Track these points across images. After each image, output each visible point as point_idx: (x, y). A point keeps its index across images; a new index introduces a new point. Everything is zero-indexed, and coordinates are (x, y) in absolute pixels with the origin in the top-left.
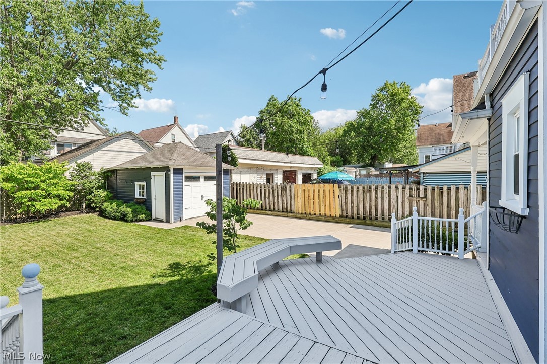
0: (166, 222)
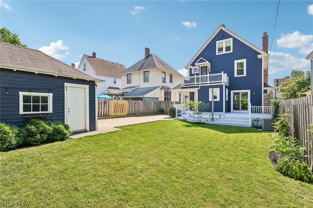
0: (90, 131)
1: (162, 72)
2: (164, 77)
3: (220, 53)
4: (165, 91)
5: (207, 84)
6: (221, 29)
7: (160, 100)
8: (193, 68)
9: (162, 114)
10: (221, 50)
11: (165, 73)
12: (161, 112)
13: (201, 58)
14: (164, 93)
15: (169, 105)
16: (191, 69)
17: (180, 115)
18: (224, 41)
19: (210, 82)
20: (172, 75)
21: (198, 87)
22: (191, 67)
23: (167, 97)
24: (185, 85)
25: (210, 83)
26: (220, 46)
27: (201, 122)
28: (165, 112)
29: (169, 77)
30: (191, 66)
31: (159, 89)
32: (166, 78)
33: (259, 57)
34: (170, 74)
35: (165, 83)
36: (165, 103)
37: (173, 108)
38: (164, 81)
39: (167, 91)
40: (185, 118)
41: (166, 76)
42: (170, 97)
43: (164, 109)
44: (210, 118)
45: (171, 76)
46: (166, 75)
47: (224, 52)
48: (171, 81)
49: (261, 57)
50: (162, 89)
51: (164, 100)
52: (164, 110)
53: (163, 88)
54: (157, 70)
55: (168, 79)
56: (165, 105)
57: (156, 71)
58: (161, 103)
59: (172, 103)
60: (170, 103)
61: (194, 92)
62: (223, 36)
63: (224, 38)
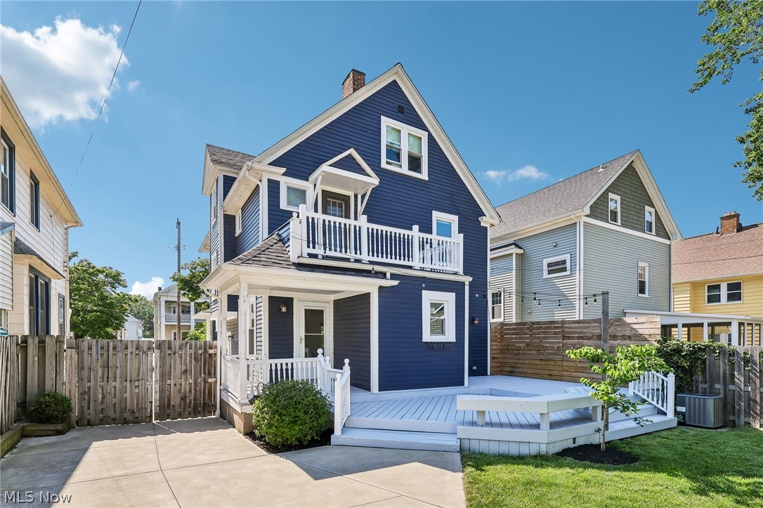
3: (390, 164)
4: (30, 268)
6: (395, 81)
8: (286, 182)
10: (394, 154)
13: (351, 150)
14: (27, 281)
16: (273, 185)
18: (405, 128)
20: (37, 184)
21: (384, 276)
22: (278, 173)
24: (312, 257)
26: (394, 142)
28: (74, 413)
29: (28, 190)
30: (281, 169)
32: (16, 183)
33: (484, 221)
34: (31, 172)
35: (13, 212)
36: (71, 353)
38: (7, 201)
39: (37, 275)
41: (16, 173)
42: (44, 313)
47: (404, 170)
49: (487, 222)
51: (27, 329)
56: (78, 366)
58: (33, 351)
59: (144, 352)
60: (129, 351)
61: (292, 299)
62: (401, 110)
63: (404, 117)
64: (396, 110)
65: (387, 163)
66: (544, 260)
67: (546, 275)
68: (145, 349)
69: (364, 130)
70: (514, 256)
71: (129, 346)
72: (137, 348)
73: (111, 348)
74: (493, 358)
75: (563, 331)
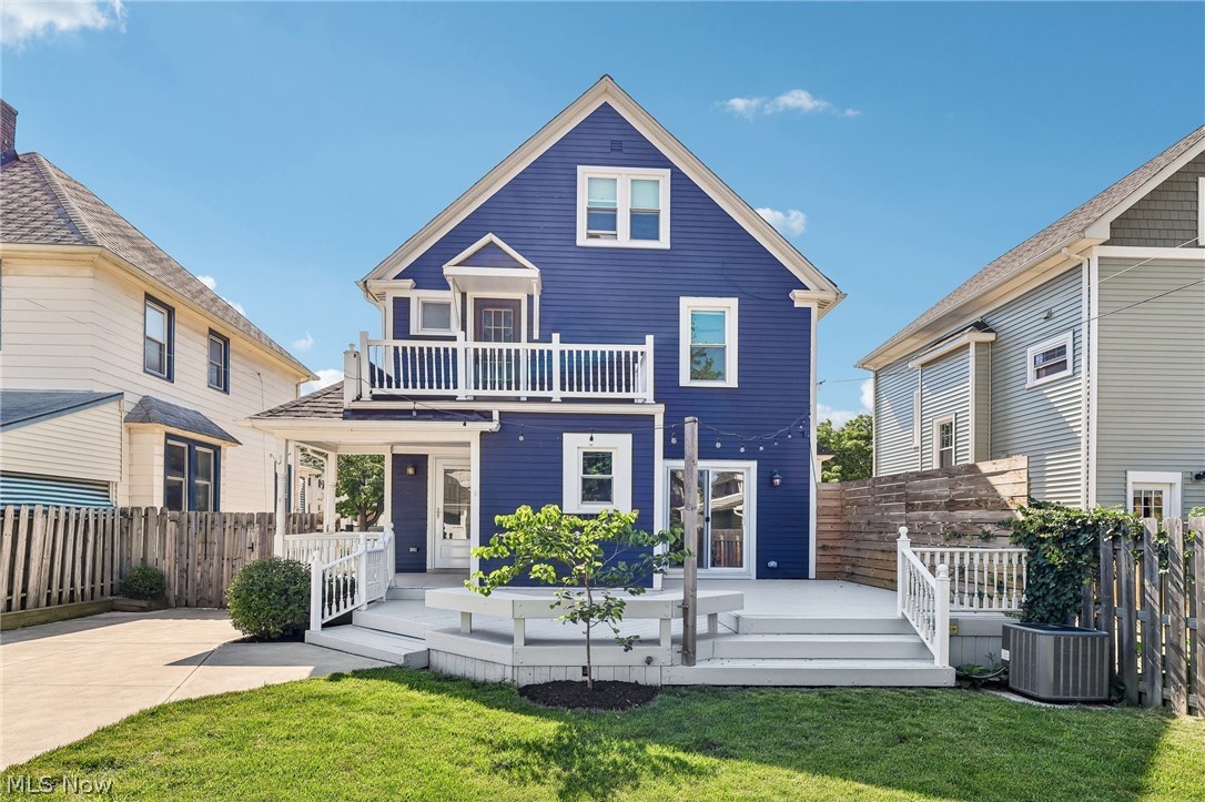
1: (148, 297)
2: (158, 333)
3: (597, 236)
4: (168, 436)
5: (548, 400)
6: (606, 105)
7: (121, 499)
8: (418, 297)
9: (145, 610)
10: (603, 219)
11: (171, 312)
12: (137, 595)
13: (490, 237)
14: (160, 450)
15: (215, 536)
16: (401, 306)
17: (346, 620)
18: (624, 175)
19: (567, 394)
20: (226, 341)
21: (487, 416)
22: (406, 288)
23: (185, 480)
24: (376, 398)
25: (565, 400)
26: (602, 200)
27: (594, 676)
28: (173, 592)
29: (206, 351)
30: (410, 282)
31: (109, 415)
32: (177, 347)
33: (799, 299)
34: (212, 332)
35: (170, 378)
36: (171, 526)
37: (268, 565)
38: (164, 367)
39: (192, 443)
40: (419, 647)
41: (177, 337)
42: (211, 485)
43: (167, 566)
44: (666, 643)
45: (220, 345)
46: (177, 327)
47: (623, 238)
48: (221, 381)
49: (807, 300)
50: (146, 419)
51: (158, 502)
52: (162, 576)
53: (145, 412)
54: (94, 266)
55: (193, 357)
56: (179, 540)
57: (88, 272)
58: (138, 523)
59: (243, 527)
60: (227, 525)
61: (426, 457)
62: (617, 146)
63: (623, 156)
64: (609, 150)
65: (590, 236)
66: (1030, 350)
67: (1032, 381)
68: (244, 523)
69: (549, 195)
70: (972, 348)
71: (228, 520)
72: (236, 523)
73: (209, 522)
74: (822, 548)
75: (907, 495)
